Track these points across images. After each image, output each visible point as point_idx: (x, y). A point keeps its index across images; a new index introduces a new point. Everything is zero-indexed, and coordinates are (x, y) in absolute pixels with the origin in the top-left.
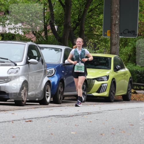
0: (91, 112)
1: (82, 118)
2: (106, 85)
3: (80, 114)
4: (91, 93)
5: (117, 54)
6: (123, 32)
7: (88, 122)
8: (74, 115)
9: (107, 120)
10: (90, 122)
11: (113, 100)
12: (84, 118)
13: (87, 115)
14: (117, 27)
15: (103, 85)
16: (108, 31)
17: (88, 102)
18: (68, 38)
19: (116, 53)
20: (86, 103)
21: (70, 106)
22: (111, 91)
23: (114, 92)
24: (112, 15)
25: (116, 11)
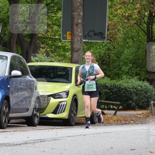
0: (45, 139)
1: (33, 147)
2: (65, 103)
3: (31, 141)
4: (45, 115)
5: (79, 63)
6: (88, 34)
7: (40, 151)
8: (22, 144)
9: (65, 149)
10: (43, 152)
11: (73, 124)
12: (35, 147)
13: (39, 143)
14: (80, 27)
15: (61, 104)
16: (68, 33)
17: (41, 126)
18: (15, 42)
19: (78, 61)
20: (38, 127)
21: (17, 132)
22: (71, 111)
23: (75, 112)
24: (74, 12)
25: (79, 7)
